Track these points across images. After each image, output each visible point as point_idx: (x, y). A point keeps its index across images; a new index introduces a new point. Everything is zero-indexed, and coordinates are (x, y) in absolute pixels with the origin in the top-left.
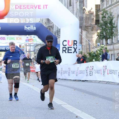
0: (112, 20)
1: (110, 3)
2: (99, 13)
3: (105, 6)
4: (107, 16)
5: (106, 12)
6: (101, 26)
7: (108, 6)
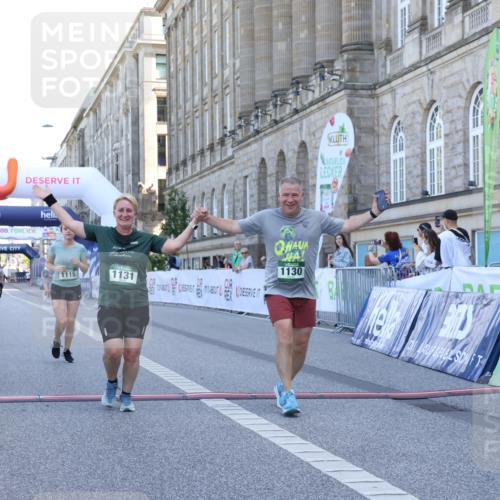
0: (184, 204)
1: (181, 177)
2: (165, 193)
3: (174, 182)
4: (177, 198)
5: (176, 192)
6: (168, 213)
7: (178, 181)
